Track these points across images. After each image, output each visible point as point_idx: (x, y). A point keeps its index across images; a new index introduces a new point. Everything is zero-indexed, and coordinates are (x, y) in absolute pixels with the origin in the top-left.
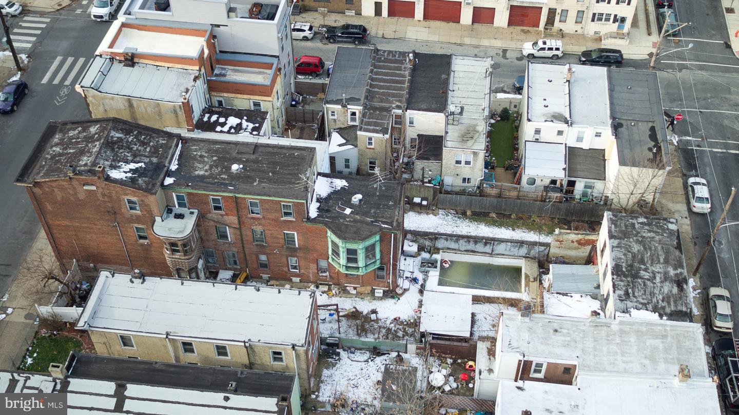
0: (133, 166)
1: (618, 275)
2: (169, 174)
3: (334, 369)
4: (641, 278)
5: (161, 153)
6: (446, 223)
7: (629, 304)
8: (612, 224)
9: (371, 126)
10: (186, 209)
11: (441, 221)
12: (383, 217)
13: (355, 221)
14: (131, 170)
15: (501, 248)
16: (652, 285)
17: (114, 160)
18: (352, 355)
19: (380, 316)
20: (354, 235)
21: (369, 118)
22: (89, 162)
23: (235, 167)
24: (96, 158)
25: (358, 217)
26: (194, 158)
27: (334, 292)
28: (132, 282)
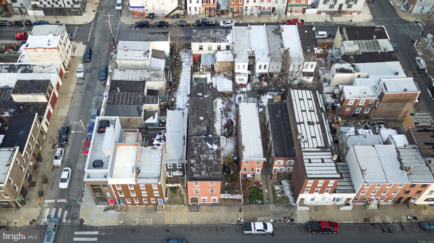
4: (215, 38)
7: (225, 40)
16: (217, 36)
22: (212, 156)
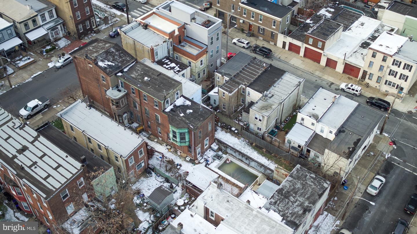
0: (110, 63)
1: (278, 193)
2: (122, 71)
3: (147, 179)
4: (289, 199)
5: (124, 63)
6: (240, 144)
7: (273, 207)
8: (296, 171)
9: (226, 88)
10: (123, 89)
11: (239, 142)
12: (194, 123)
13: (182, 120)
14: (108, 64)
15: (253, 164)
16: (291, 205)
17: (104, 59)
18: (157, 177)
19: (182, 168)
20: (176, 125)
21: (228, 84)
23: (146, 78)
24: (98, 55)
25: (184, 119)
26: (135, 70)
27: (171, 150)
28: (86, 107)
